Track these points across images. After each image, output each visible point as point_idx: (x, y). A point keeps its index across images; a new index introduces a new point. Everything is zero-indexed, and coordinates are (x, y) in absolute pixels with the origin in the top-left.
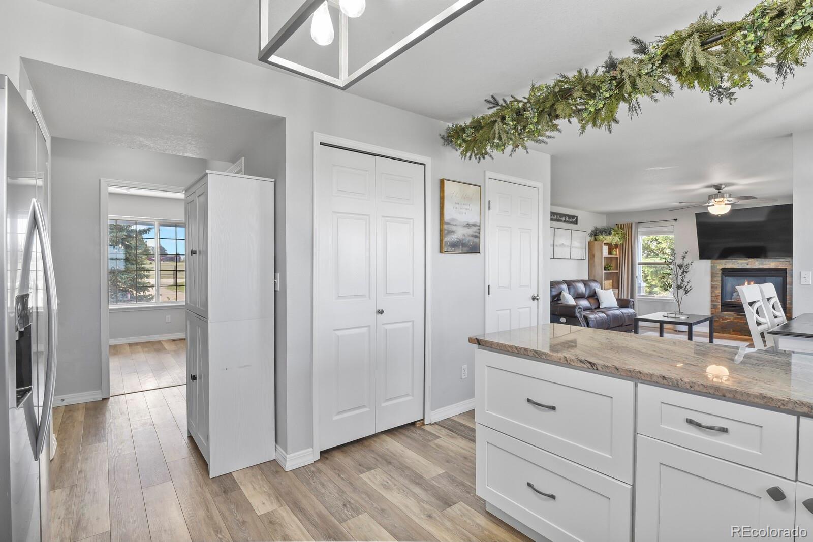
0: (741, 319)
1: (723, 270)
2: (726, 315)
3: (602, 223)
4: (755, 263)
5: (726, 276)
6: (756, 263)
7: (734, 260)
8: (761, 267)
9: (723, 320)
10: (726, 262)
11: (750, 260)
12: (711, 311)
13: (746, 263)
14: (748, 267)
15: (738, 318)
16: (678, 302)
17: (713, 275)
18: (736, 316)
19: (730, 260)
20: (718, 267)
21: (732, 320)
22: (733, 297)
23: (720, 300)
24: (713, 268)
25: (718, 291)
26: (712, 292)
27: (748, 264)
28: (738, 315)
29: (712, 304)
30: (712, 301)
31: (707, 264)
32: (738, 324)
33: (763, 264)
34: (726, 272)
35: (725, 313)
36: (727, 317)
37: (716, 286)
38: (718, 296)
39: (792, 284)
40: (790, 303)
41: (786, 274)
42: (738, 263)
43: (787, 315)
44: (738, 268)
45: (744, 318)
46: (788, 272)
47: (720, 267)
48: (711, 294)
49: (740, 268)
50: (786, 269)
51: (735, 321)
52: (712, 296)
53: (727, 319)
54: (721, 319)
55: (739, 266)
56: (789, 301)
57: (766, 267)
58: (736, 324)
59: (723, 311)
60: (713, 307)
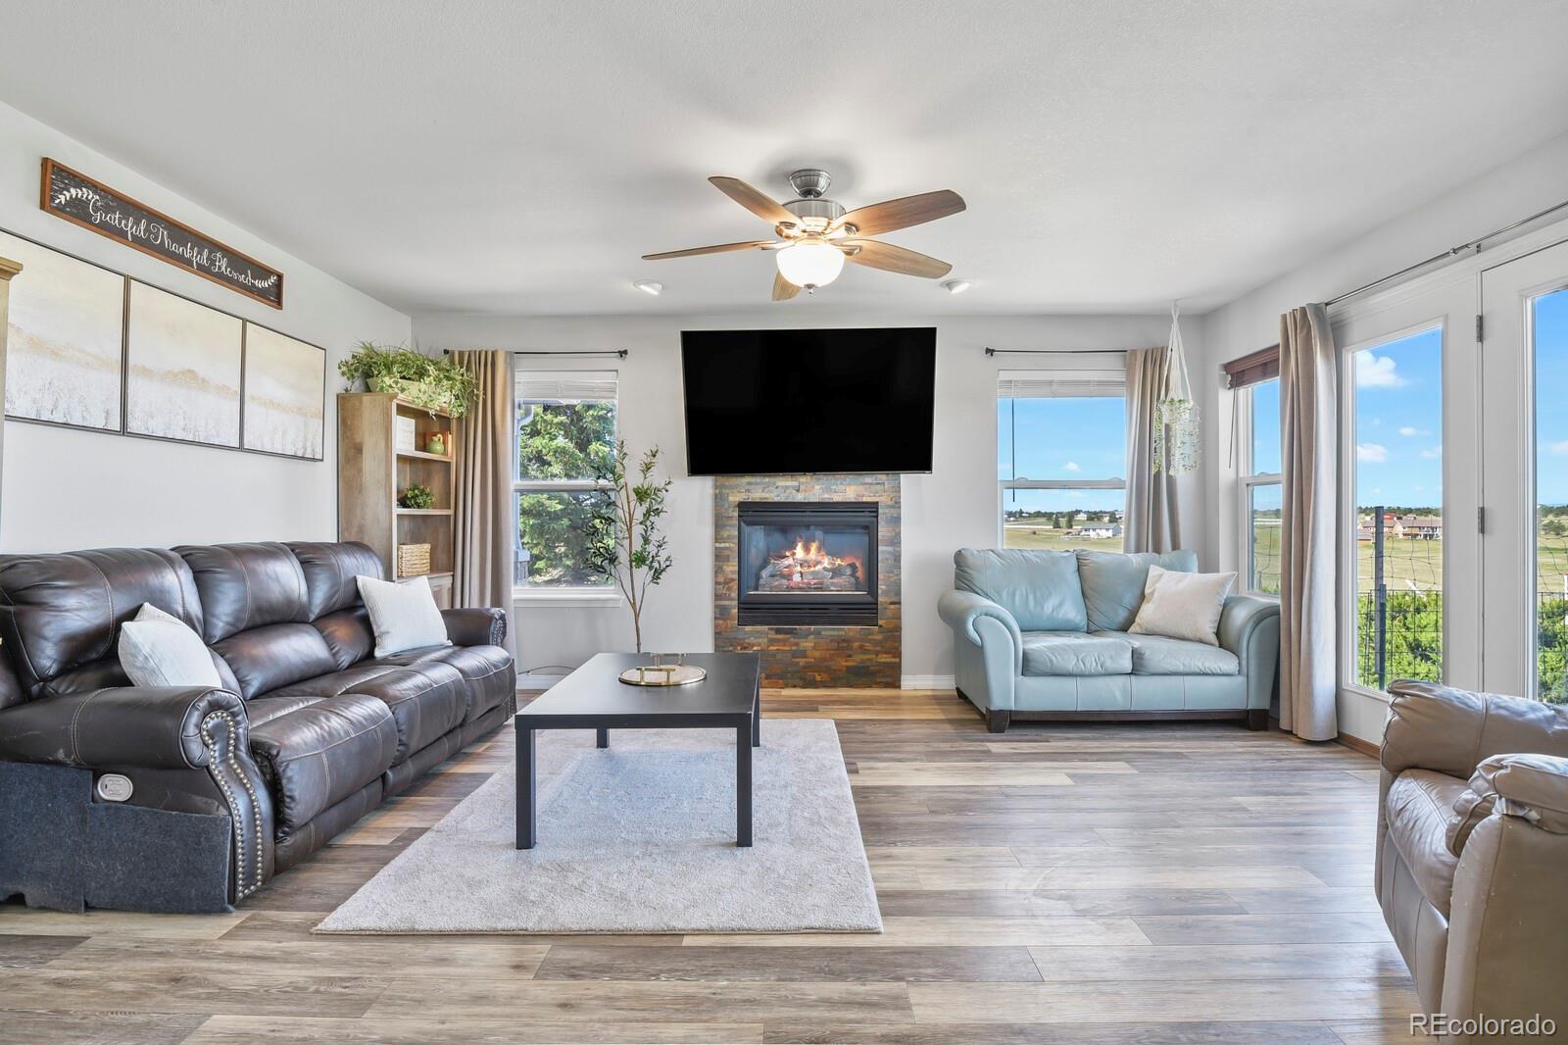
0: (784, 642)
1: (744, 507)
2: (751, 634)
3: (394, 335)
4: (813, 487)
5: (749, 524)
6: (817, 487)
7: (767, 480)
8: (826, 497)
9: (743, 648)
10: (750, 484)
11: (803, 479)
12: (716, 626)
13: (793, 487)
14: (800, 498)
15: (779, 640)
16: (633, 605)
17: (719, 523)
18: (773, 635)
19: (758, 479)
20: (731, 498)
21: (764, 647)
22: (762, 582)
23: (734, 595)
24: (719, 499)
25: (731, 568)
26: (718, 570)
27: (798, 491)
28: (778, 631)
29: (716, 607)
30: (717, 597)
31: (705, 485)
32: (779, 656)
33: (828, 490)
34: (751, 512)
35: (748, 628)
36: (752, 640)
37: (727, 553)
38: (733, 580)
39: (895, 541)
40: (886, 593)
41: (877, 517)
42: (777, 487)
43: (880, 622)
44: (776, 499)
45: (792, 640)
46: (880, 511)
47: (736, 498)
48: (716, 576)
49: (782, 500)
50: (877, 503)
51: (772, 648)
52: (717, 583)
53: (753, 645)
54: (739, 648)
55: (778, 496)
56: (883, 587)
57: (837, 498)
58: (774, 655)
59: (742, 622)
60: (721, 613)
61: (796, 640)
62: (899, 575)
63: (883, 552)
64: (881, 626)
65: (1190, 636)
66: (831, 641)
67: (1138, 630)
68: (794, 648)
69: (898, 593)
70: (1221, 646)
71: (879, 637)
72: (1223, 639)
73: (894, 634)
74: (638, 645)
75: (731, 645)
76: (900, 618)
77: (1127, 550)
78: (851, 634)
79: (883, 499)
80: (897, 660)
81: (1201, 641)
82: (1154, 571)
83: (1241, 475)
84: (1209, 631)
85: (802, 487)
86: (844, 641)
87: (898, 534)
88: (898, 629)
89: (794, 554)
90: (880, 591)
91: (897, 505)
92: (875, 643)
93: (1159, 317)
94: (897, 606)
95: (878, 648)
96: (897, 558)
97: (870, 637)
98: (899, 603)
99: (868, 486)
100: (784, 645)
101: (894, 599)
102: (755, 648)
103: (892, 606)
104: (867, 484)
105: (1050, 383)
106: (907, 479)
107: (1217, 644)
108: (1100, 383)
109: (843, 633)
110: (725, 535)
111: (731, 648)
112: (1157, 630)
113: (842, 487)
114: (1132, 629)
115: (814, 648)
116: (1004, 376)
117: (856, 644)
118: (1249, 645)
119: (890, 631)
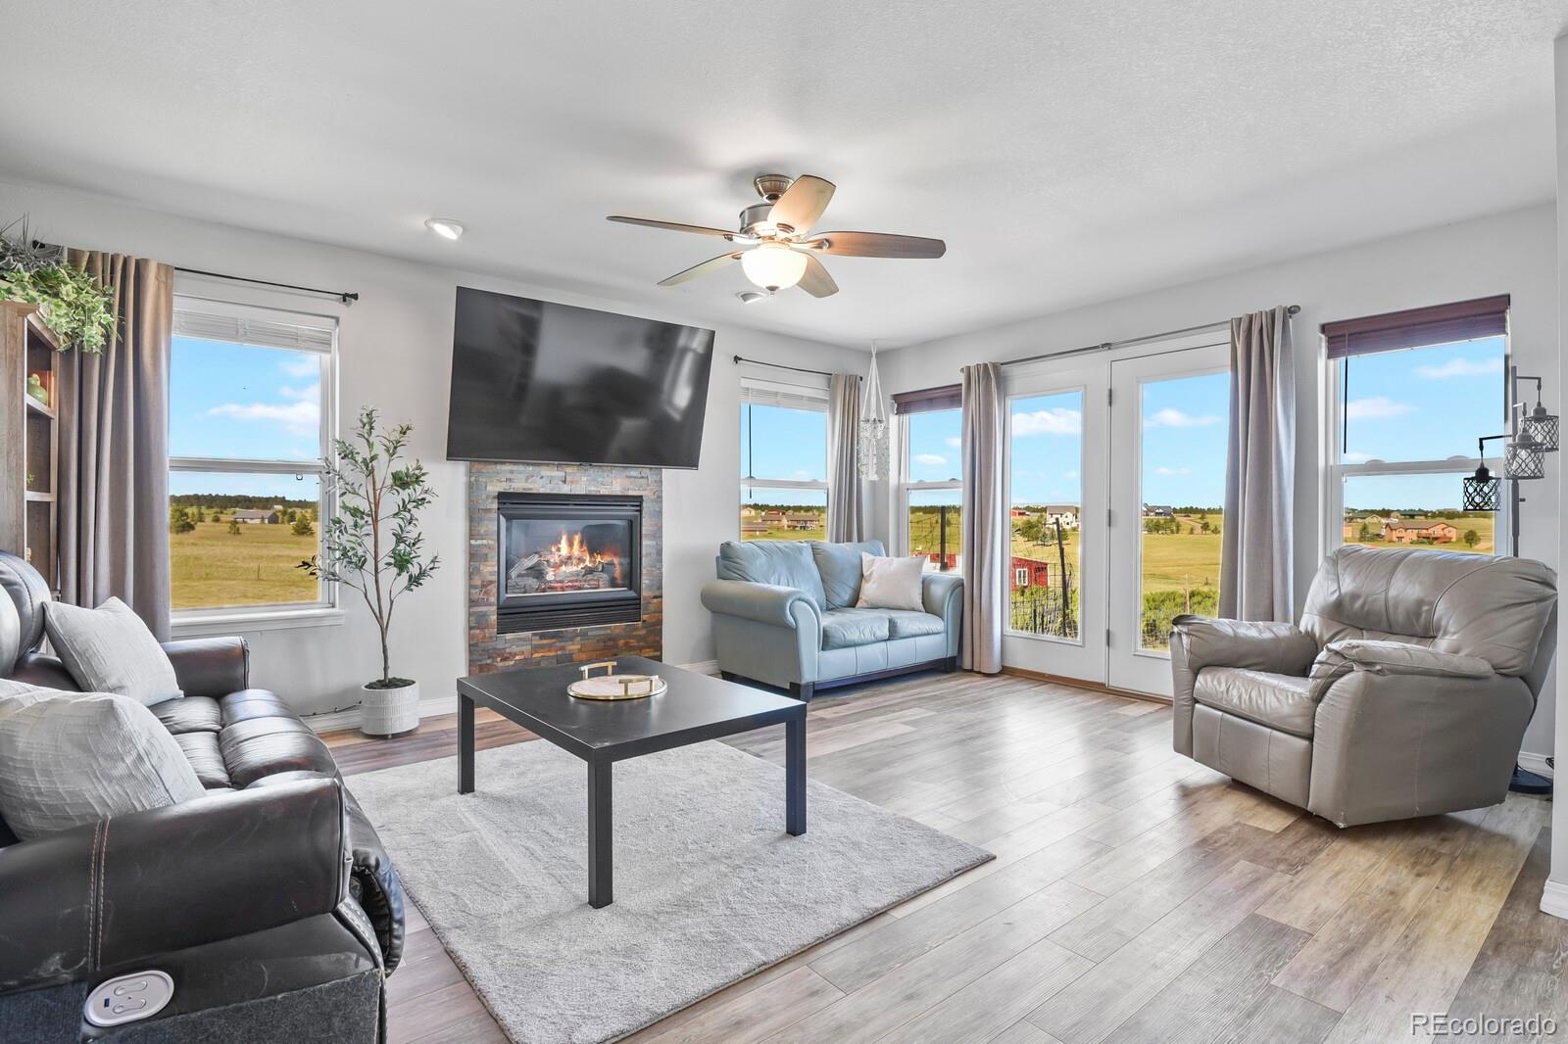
0: (550, 647)
1: (503, 497)
2: (513, 640)
4: (579, 478)
5: (509, 517)
6: (584, 478)
7: (531, 468)
8: (593, 489)
9: (504, 659)
10: (512, 472)
11: (569, 470)
12: (471, 637)
13: (560, 478)
14: (566, 489)
15: (542, 647)
16: (379, 619)
17: (474, 516)
18: (537, 641)
19: (521, 468)
20: (489, 488)
21: (527, 655)
22: (510, 582)
23: (493, 599)
24: (471, 488)
25: (488, 569)
26: (471, 574)
27: (564, 482)
28: (542, 637)
29: (470, 615)
30: (472, 602)
31: (459, 471)
33: (595, 482)
34: (512, 503)
35: (509, 636)
36: (515, 649)
37: (485, 551)
38: (491, 582)
39: (658, 535)
40: (650, 587)
41: (640, 511)
42: (542, 477)
43: (644, 617)
44: (542, 491)
45: (558, 644)
46: (644, 504)
47: (495, 488)
48: (470, 579)
49: (548, 491)
50: (641, 497)
51: (536, 655)
52: (471, 587)
53: (516, 654)
54: (499, 659)
55: (543, 487)
56: (647, 582)
57: (604, 491)
58: (538, 663)
59: (503, 629)
60: (475, 622)
61: (563, 644)
62: (660, 569)
63: (647, 545)
64: (644, 621)
65: (906, 607)
66: (598, 641)
67: (865, 605)
68: (559, 653)
69: (660, 588)
70: (926, 612)
71: (643, 632)
72: (929, 606)
73: (656, 627)
74: (386, 669)
75: (489, 658)
76: (661, 612)
77: (831, 541)
78: (617, 631)
79: (647, 494)
80: (659, 653)
81: (913, 610)
82: (867, 557)
83: (902, 481)
84: (918, 601)
85: (568, 478)
86: (610, 640)
87: (660, 528)
88: (660, 622)
89: (559, 550)
90: (643, 586)
91: (659, 499)
92: (640, 638)
93: (863, 353)
94: (659, 600)
95: (641, 644)
96: (659, 553)
97: (634, 633)
98: (661, 597)
99: (632, 479)
100: (549, 651)
101: (657, 593)
102: (517, 658)
103: (655, 600)
104: (631, 477)
105: (776, 394)
106: (669, 474)
107: (923, 609)
108: (811, 399)
109: (609, 631)
110: (482, 531)
111: (489, 661)
112: (880, 604)
113: (609, 480)
114: (859, 604)
115: (580, 650)
116: (745, 383)
117: (622, 642)
118: (948, 609)
119: (654, 624)
